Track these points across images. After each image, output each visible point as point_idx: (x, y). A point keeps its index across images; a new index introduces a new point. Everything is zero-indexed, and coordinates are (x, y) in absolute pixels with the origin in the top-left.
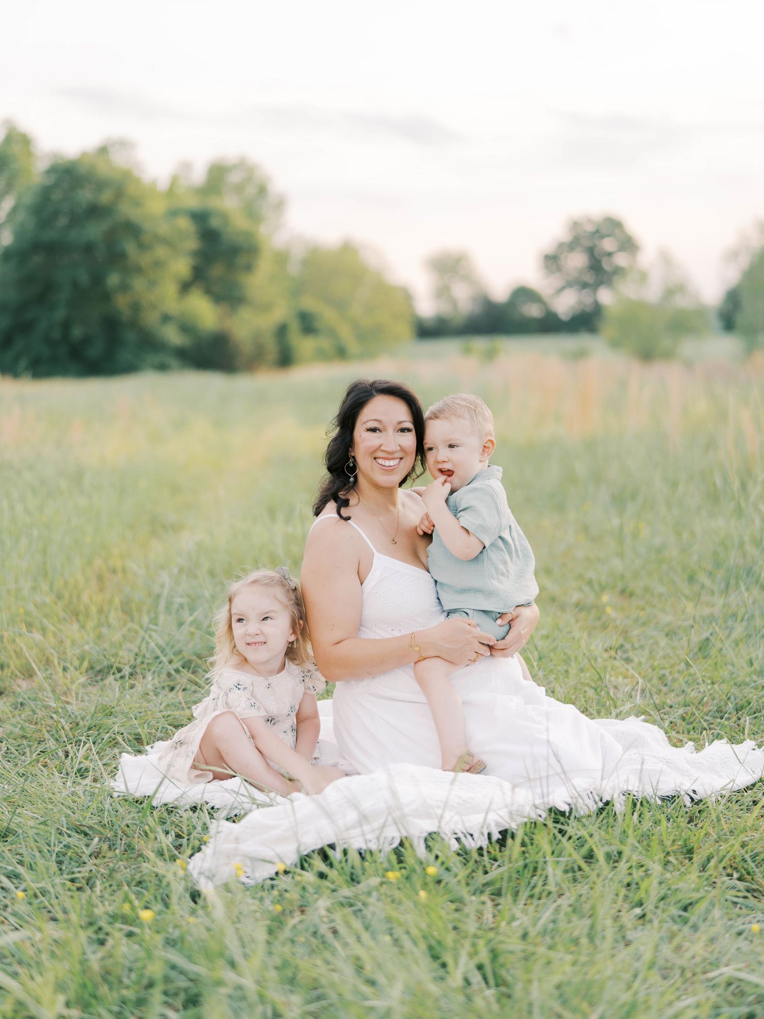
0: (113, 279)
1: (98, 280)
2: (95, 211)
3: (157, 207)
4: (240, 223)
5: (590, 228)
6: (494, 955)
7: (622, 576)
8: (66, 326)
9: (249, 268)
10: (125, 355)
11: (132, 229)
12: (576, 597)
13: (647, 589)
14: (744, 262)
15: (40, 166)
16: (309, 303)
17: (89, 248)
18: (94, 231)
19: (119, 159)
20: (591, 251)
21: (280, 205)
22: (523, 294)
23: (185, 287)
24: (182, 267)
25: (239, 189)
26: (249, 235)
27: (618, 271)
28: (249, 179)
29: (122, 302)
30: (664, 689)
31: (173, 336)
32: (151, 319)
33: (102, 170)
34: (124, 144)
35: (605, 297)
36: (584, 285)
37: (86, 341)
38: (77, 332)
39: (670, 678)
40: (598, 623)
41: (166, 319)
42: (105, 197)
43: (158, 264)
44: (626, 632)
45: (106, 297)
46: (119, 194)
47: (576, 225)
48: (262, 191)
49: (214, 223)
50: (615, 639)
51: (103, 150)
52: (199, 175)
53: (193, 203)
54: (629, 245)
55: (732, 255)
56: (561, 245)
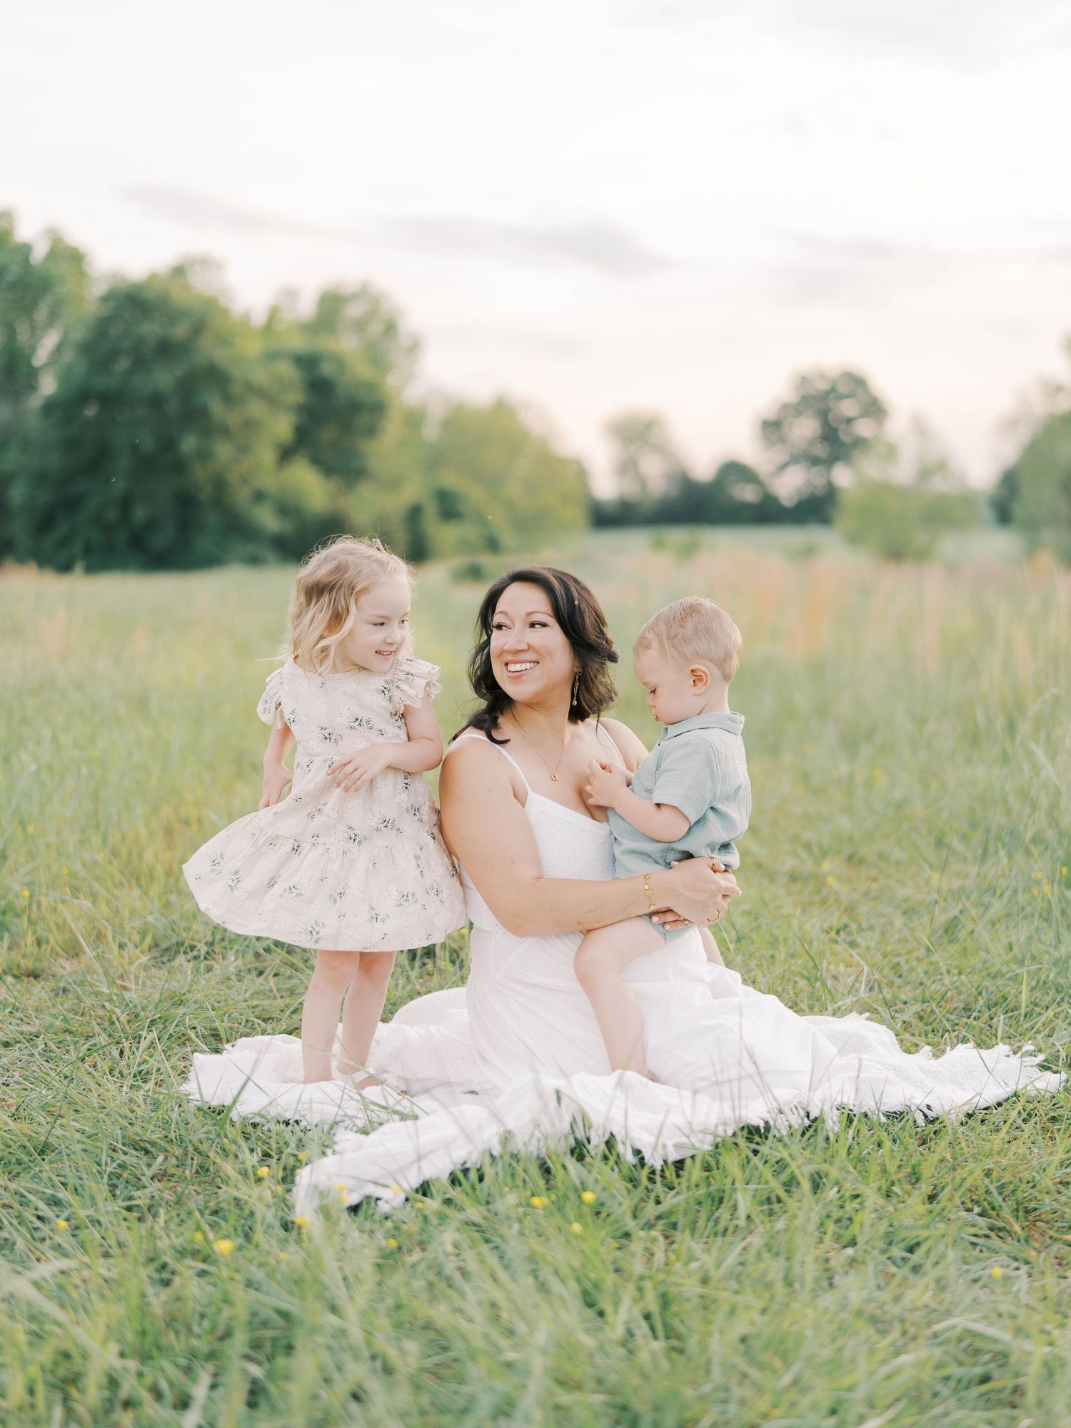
0: (189, 443)
1: (168, 444)
2: (166, 350)
3: (252, 348)
4: (360, 370)
5: (822, 386)
6: (665, 1301)
7: (850, 838)
8: (126, 504)
9: (371, 431)
10: (203, 544)
11: (216, 377)
12: (789, 863)
13: (882, 856)
14: (1023, 435)
15: (98, 290)
16: (450, 479)
17: (156, 401)
18: (164, 378)
19: (200, 283)
20: (824, 415)
21: (414, 348)
22: (734, 471)
23: (286, 454)
24: (282, 427)
25: (360, 325)
26: (373, 387)
27: (860, 443)
28: (373, 313)
29: (200, 475)
30: (898, 981)
31: (268, 520)
32: (241, 497)
33: (177, 295)
34: (206, 262)
35: (842, 476)
36: (814, 461)
37: (151, 525)
38: (140, 513)
39: (906, 967)
40: (817, 898)
41: (259, 496)
42: (180, 331)
43: (250, 425)
44: (853, 909)
45: (180, 466)
46: (199, 328)
47: (804, 380)
48: (390, 328)
49: (327, 369)
50: (835, 920)
51: (179, 271)
52: (306, 307)
53: (298, 343)
54: (875, 409)
55: (1009, 424)
56: (785, 407)
